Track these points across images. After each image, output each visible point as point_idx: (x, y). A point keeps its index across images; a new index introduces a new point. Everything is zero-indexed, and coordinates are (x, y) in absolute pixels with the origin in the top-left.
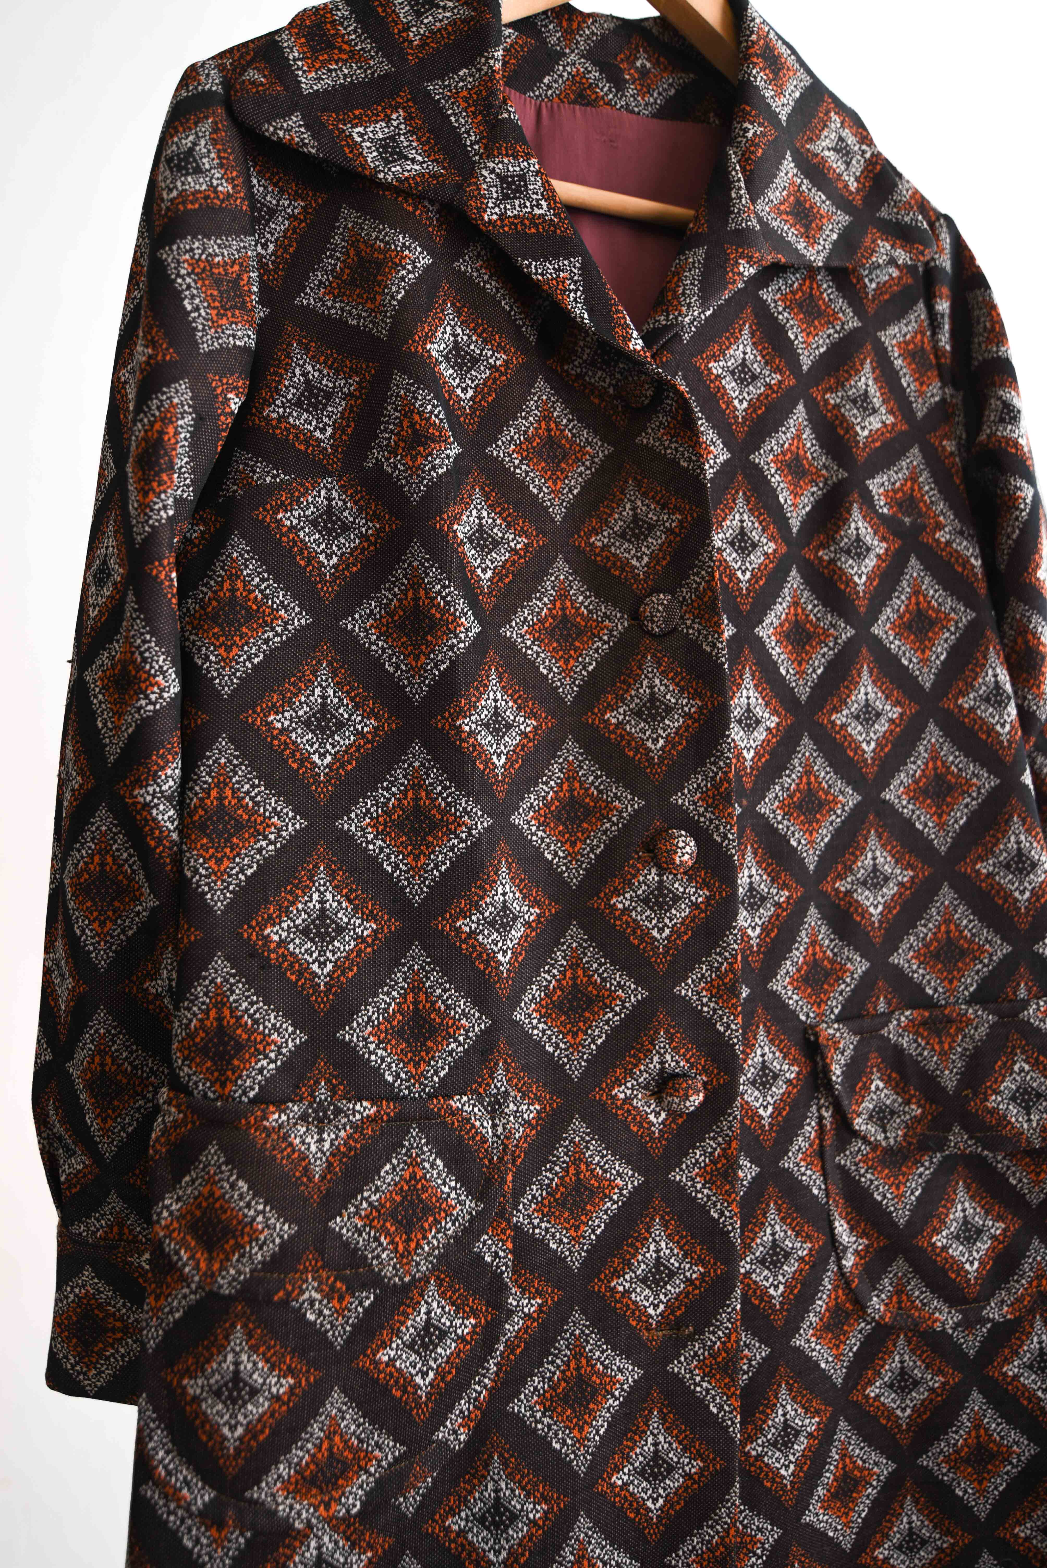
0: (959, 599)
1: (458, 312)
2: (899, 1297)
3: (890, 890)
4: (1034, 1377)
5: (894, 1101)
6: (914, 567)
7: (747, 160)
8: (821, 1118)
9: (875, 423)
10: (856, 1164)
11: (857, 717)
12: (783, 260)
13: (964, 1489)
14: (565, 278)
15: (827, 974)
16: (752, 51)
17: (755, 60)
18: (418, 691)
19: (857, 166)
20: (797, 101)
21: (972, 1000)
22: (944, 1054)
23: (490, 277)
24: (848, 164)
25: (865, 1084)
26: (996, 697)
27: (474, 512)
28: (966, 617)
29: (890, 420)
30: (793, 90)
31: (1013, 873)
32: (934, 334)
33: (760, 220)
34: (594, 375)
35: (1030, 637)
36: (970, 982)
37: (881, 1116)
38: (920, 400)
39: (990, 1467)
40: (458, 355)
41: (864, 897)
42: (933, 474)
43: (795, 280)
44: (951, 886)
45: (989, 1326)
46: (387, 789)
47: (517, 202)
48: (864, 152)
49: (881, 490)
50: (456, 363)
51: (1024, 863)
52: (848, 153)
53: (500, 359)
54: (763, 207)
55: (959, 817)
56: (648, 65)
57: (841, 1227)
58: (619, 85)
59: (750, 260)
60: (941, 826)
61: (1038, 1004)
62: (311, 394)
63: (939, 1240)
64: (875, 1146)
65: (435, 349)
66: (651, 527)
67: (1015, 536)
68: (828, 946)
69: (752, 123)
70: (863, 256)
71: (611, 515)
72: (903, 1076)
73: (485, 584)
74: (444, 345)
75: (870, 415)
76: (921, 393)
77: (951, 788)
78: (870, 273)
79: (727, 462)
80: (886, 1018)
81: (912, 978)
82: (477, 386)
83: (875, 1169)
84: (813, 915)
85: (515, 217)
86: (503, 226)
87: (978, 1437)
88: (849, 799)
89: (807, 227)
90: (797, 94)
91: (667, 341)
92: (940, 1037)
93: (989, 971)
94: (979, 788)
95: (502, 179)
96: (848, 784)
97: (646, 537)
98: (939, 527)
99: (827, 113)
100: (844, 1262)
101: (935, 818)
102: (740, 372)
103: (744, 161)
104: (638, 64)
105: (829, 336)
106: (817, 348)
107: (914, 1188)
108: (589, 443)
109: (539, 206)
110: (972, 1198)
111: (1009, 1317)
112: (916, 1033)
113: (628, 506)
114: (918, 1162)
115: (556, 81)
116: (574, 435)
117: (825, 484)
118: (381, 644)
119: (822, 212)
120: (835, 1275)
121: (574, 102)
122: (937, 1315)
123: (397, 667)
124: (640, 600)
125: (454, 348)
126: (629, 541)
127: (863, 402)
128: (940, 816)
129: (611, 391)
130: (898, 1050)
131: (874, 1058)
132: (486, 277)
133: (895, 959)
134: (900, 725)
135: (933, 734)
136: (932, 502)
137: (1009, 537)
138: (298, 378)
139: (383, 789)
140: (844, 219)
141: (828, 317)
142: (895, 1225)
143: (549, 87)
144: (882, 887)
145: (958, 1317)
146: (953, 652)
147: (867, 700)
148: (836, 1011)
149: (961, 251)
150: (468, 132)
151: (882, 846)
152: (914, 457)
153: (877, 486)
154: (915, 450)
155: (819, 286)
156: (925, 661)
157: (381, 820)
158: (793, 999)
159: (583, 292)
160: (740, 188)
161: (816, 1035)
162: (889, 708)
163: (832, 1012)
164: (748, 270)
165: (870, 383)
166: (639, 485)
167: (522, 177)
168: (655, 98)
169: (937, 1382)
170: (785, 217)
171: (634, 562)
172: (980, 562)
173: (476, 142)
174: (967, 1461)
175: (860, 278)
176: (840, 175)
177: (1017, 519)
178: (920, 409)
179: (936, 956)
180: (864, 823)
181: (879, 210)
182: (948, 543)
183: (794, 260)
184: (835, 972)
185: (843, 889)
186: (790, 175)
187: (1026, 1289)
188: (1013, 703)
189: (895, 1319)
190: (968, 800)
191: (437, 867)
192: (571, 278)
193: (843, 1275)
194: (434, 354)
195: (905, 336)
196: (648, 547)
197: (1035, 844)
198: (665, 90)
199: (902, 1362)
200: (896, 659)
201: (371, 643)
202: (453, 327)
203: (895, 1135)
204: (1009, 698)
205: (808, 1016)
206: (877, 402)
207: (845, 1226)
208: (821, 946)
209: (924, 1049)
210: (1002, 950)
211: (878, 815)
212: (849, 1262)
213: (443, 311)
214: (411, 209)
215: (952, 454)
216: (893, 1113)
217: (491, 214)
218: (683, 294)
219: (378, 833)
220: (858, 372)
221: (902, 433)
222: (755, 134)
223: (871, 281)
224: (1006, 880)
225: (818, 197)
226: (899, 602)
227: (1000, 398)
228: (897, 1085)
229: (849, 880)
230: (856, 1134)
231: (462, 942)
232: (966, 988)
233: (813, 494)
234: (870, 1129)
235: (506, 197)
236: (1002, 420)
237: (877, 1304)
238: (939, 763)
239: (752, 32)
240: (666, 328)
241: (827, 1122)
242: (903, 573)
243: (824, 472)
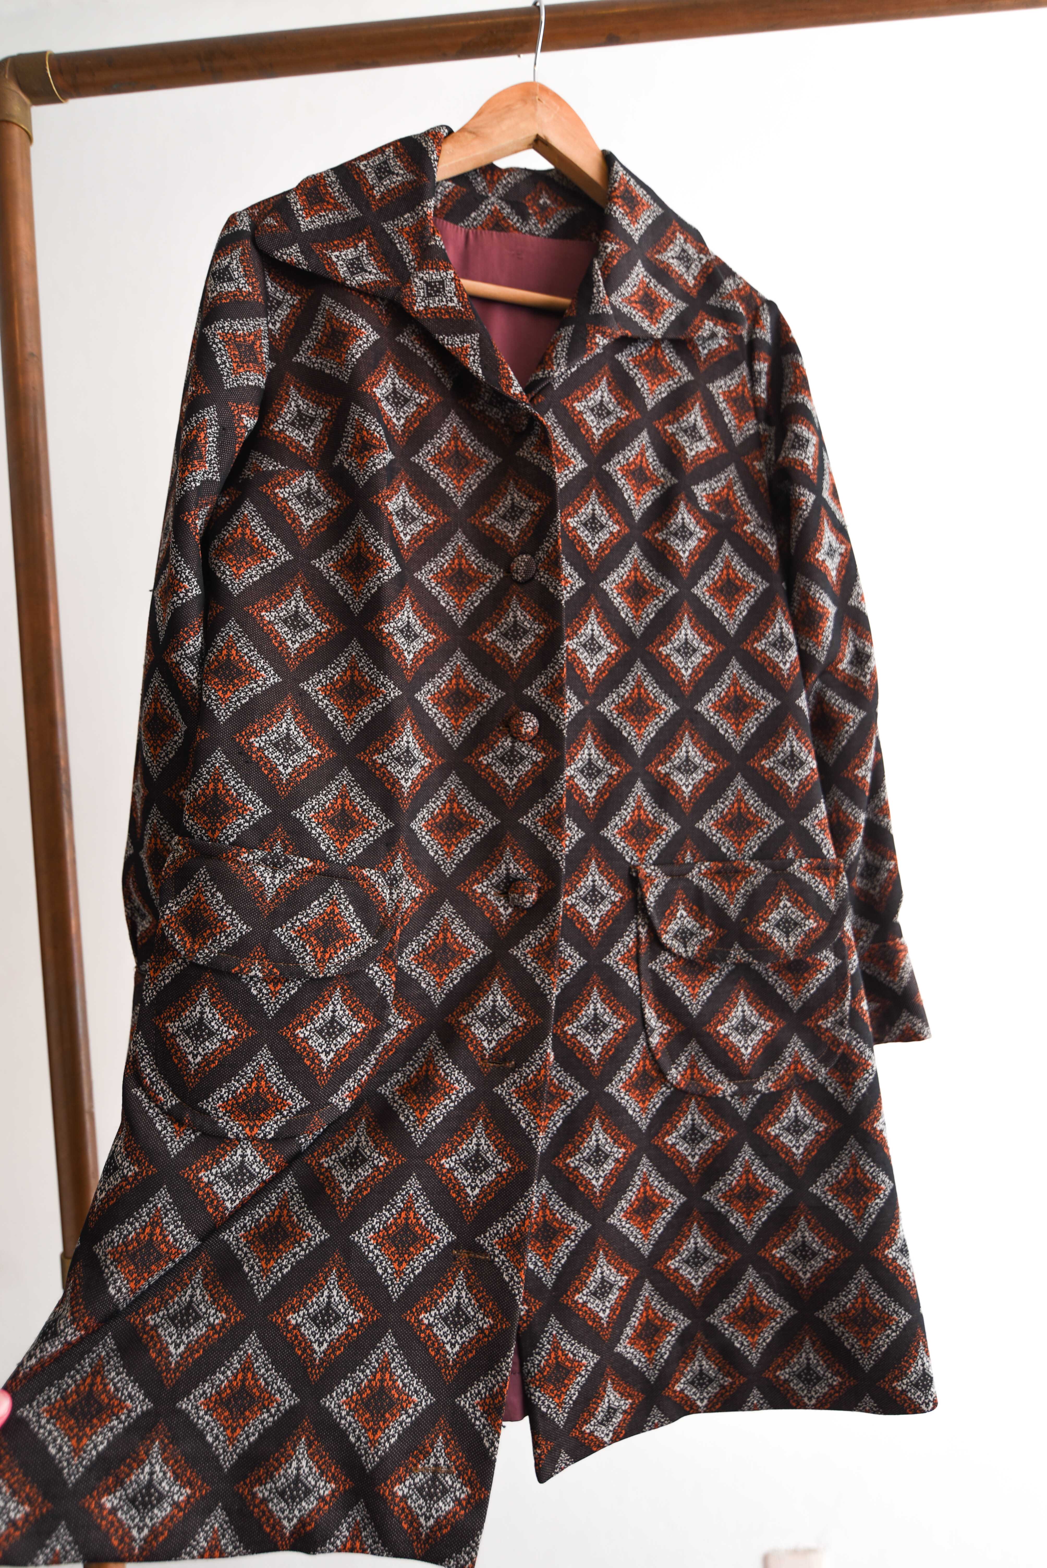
0: (758, 573)
1: (397, 369)
2: (692, 1070)
3: (698, 776)
4: (790, 1137)
5: (694, 926)
6: (727, 549)
7: (606, 267)
8: (638, 933)
9: (701, 447)
10: (663, 970)
11: (678, 651)
12: (630, 334)
13: (736, 1219)
14: (467, 347)
15: (649, 831)
16: (614, 194)
17: (616, 200)
18: (357, 607)
19: (695, 269)
20: (649, 227)
21: (755, 857)
22: (731, 894)
23: (421, 346)
24: (688, 268)
25: (672, 911)
26: (781, 643)
27: (401, 498)
28: (761, 585)
29: (713, 445)
30: (646, 218)
31: (787, 768)
32: (753, 386)
33: (613, 307)
34: (492, 410)
35: (810, 601)
36: (753, 844)
37: (684, 936)
38: (738, 432)
39: (756, 1203)
40: (395, 397)
41: (678, 778)
42: (745, 484)
43: (643, 348)
44: (743, 776)
45: (758, 1096)
46: (334, 669)
47: (437, 299)
48: (701, 259)
49: (704, 494)
50: (394, 402)
51: (795, 761)
52: (688, 260)
53: (424, 399)
54: (615, 299)
55: (751, 727)
56: (548, 202)
57: (650, 1014)
58: (524, 216)
59: (604, 334)
60: (738, 732)
61: (801, 862)
62: (301, 419)
63: (723, 1029)
64: (678, 957)
65: (378, 392)
66: (522, 511)
67: (799, 529)
68: (650, 812)
69: (610, 243)
70: (692, 331)
71: (497, 504)
72: (701, 908)
73: (406, 544)
74: (385, 390)
75: (697, 441)
76: (739, 428)
77: (746, 707)
78: (704, 342)
79: (584, 470)
80: (691, 867)
81: (712, 840)
82: (407, 417)
83: (678, 974)
84: (639, 788)
85: (435, 308)
86: (426, 314)
87: (747, 1179)
88: (670, 708)
89: (652, 312)
90: (650, 221)
91: (543, 389)
92: (729, 883)
93: (767, 837)
94: (766, 707)
95: (428, 284)
96: (670, 697)
97: (519, 518)
98: (747, 522)
99: (674, 233)
100: (651, 1039)
101: (734, 727)
102: (598, 410)
103: (604, 268)
104: (541, 202)
105: (669, 386)
106: (660, 393)
107: (706, 991)
108: (486, 456)
109: (452, 301)
110: (750, 1003)
111: (772, 1090)
112: (713, 879)
113: (509, 498)
114: (711, 973)
115: (480, 216)
116: (474, 450)
117: (662, 487)
118: (337, 577)
119: (664, 301)
120: (644, 1048)
121: (492, 229)
122: (720, 1086)
123: (346, 592)
124: (512, 560)
125: (393, 392)
126: (508, 521)
127: (693, 432)
128: (737, 726)
129: (503, 421)
130: (698, 890)
131: (680, 894)
132: (417, 346)
133: (699, 825)
134: (710, 659)
135: (734, 667)
136: (742, 504)
137: (796, 530)
138: (293, 408)
139: (331, 668)
140: (681, 305)
141: (669, 373)
142: (690, 1015)
143: (475, 219)
144: (692, 773)
145: (735, 1088)
146: (752, 610)
147: (686, 639)
148: (654, 858)
149: (780, 327)
150: (407, 254)
151: (694, 743)
152: (731, 472)
153: (701, 491)
154: (732, 467)
155: (662, 352)
156: (731, 615)
157: (329, 688)
158: (621, 845)
159: (480, 356)
160: (599, 286)
161: (637, 872)
162: (703, 646)
163: (651, 858)
164: (602, 341)
165: (699, 419)
166: (516, 483)
167: (442, 283)
168: (552, 225)
169: (718, 1136)
170: (634, 305)
171: (510, 535)
172: (775, 548)
173: (413, 260)
174: (739, 1197)
175: (695, 346)
176: (681, 276)
177: (801, 516)
178: (738, 438)
179: (730, 825)
180: (680, 725)
181: (709, 299)
182: (753, 534)
183: (638, 334)
184: (654, 831)
185: (663, 772)
186: (640, 277)
187: (786, 1071)
188: (795, 648)
189: (688, 1086)
190: (758, 715)
191: (362, 719)
192: (472, 347)
193: (650, 1049)
194: (378, 395)
195: (729, 387)
196: (519, 525)
197: (804, 749)
198: (559, 219)
199: (693, 1120)
200: (710, 613)
201: (330, 577)
202: (393, 379)
203: (692, 949)
204: (791, 645)
205: (632, 859)
206: (703, 432)
207: (654, 1014)
208: (645, 811)
209: (717, 890)
210: (777, 822)
211: (691, 721)
212: (655, 1040)
213: (386, 369)
214: (368, 303)
215: (760, 471)
216: (692, 934)
217: (419, 307)
218: (556, 357)
219: (326, 695)
220: (689, 411)
221: (722, 455)
222: (612, 250)
223: (704, 348)
224: (782, 773)
225: (662, 292)
226: (714, 573)
227: (793, 431)
228: (696, 915)
229: (668, 765)
230: (663, 947)
231: (376, 769)
232: (751, 849)
233: (653, 494)
234: (676, 945)
235: (429, 295)
236: (793, 447)
237: (675, 1074)
238: (738, 688)
239: (615, 181)
240: (542, 380)
241: (643, 936)
242: (718, 553)
243: (662, 479)
